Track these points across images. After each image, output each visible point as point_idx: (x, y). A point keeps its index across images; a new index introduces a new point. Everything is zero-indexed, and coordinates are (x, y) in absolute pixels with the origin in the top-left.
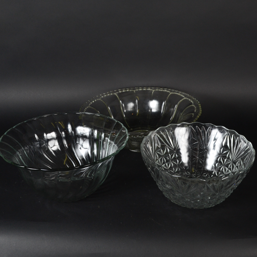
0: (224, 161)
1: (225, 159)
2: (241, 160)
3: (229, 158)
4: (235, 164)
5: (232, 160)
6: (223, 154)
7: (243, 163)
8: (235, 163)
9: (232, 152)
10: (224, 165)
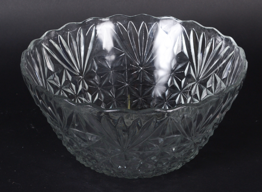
0: (179, 83)
1: (182, 80)
2: (216, 75)
3: (189, 76)
4: (205, 85)
5: (198, 79)
6: (178, 71)
7: (221, 80)
8: (203, 83)
9: (195, 64)
10: (181, 91)
